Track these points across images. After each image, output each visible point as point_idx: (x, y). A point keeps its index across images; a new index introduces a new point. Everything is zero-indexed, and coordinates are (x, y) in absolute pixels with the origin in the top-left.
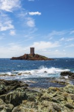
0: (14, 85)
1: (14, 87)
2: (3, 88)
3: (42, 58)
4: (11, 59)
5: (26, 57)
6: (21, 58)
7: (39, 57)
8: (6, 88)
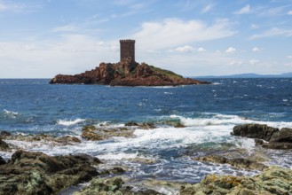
0: (76, 172)
1: (76, 177)
2: (41, 183)
3: (164, 77)
4: (52, 82)
5: (104, 76)
6: (87, 79)
7: (150, 75)
8: (51, 180)
